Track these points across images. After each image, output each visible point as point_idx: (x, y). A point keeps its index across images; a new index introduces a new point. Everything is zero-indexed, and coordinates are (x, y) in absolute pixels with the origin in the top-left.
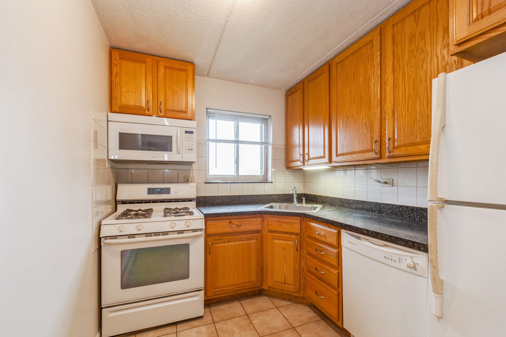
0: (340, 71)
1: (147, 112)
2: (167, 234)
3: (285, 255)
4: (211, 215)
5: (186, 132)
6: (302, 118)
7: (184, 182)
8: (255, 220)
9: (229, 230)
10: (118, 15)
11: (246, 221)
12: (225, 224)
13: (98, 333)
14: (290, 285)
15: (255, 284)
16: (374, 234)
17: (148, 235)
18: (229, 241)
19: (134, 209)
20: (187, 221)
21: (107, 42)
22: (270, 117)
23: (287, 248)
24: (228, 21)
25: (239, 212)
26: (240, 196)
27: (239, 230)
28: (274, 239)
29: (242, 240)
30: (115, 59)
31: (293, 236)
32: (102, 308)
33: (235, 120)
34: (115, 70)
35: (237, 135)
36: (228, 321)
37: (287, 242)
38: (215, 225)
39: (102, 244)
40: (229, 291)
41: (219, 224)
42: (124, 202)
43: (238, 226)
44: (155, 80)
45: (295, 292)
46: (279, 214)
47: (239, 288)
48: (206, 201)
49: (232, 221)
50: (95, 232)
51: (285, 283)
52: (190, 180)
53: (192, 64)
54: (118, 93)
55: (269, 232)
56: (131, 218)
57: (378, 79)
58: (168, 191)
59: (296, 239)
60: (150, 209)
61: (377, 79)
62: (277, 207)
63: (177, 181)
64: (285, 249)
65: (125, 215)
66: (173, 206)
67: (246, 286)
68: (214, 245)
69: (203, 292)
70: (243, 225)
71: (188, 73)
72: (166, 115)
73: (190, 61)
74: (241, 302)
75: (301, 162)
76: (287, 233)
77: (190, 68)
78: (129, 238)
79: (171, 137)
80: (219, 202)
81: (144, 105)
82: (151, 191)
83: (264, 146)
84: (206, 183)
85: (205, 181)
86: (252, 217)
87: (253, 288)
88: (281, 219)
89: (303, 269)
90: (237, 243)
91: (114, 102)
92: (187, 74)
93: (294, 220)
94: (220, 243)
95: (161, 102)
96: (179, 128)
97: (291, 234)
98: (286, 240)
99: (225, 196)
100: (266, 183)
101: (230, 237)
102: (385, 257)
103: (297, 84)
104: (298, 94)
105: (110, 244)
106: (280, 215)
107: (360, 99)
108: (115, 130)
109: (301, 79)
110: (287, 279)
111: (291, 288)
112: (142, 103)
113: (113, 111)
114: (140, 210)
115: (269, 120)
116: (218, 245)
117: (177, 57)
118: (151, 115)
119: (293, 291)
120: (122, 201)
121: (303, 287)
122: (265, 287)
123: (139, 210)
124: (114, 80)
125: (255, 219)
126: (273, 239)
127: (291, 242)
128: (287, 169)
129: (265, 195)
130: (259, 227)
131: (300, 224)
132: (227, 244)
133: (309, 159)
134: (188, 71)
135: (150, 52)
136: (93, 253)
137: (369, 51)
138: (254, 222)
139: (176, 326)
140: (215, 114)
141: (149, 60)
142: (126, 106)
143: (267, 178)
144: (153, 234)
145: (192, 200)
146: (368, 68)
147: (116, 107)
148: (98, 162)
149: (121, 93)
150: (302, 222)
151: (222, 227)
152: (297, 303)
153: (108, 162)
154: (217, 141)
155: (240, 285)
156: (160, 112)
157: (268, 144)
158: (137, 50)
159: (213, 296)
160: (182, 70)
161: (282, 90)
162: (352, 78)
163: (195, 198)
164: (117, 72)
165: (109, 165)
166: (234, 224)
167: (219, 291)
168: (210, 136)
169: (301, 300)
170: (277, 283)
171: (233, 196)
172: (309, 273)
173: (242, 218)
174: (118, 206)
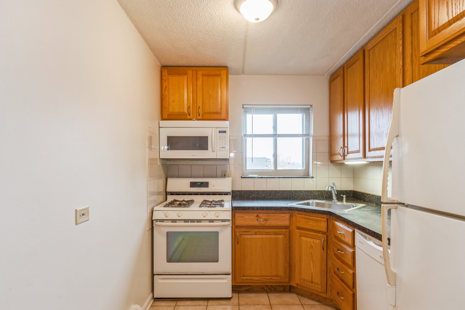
0: (371, 58)
1: (188, 117)
2: (201, 222)
3: (312, 253)
4: (239, 208)
5: (220, 132)
6: (342, 107)
7: (222, 177)
8: (282, 216)
9: (256, 223)
10: (164, 47)
11: (273, 216)
12: (252, 217)
13: (152, 293)
14: (317, 285)
15: (282, 278)
16: (373, 233)
17: (186, 221)
18: (256, 234)
19: (179, 200)
20: (217, 212)
21: (159, 63)
22: (311, 106)
23: (313, 246)
24: (247, 35)
25: (266, 207)
26: (276, 191)
27: (266, 224)
28: (302, 236)
29: (269, 234)
30: (164, 76)
31: (320, 235)
32: (154, 275)
33: (273, 113)
34: (165, 84)
35: (275, 128)
36: (252, 306)
37: (313, 240)
38: (243, 218)
39: (154, 226)
40: (257, 281)
41: (247, 217)
42: (172, 194)
43: (266, 220)
44: (195, 88)
45: (322, 292)
46: (306, 210)
47: (266, 280)
48: (242, 195)
49: (259, 215)
50: (149, 215)
51: (312, 282)
52: (227, 175)
53: (226, 67)
54: (166, 104)
55: (297, 229)
56: (175, 207)
57: (401, 70)
58: (206, 185)
59: (323, 238)
60: (192, 200)
61: (399, 70)
62: (313, 204)
63: (215, 176)
64: (312, 247)
65: (172, 204)
66: (210, 198)
67: (274, 280)
68: (242, 236)
69: (230, 276)
70: (270, 219)
71: (222, 77)
72: (203, 118)
73: (224, 66)
74: (268, 294)
75: (342, 156)
76: (314, 231)
77: (224, 72)
78: (172, 222)
79: (207, 137)
80: (255, 197)
81: (186, 111)
82: (193, 185)
83: (305, 138)
84: (242, 177)
85: (241, 176)
86: (279, 212)
87: (281, 283)
88: (309, 216)
89: (330, 270)
90: (264, 236)
91: (164, 111)
92: (221, 79)
93: (321, 218)
94: (248, 234)
95: (199, 107)
96: (214, 129)
97: (318, 232)
98: (313, 238)
99: (261, 191)
100: (307, 177)
101: (257, 230)
102: (381, 257)
103: (339, 69)
104: (339, 80)
105: (159, 226)
106: (306, 212)
107: (387, 90)
108: (165, 134)
109: (342, 63)
110: (314, 278)
111: (318, 287)
112: (184, 109)
113: (163, 118)
114: (184, 201)
115: (310, 110)
116: (246, 236)
117: (212, 65)
118: (192, 118)
119: (320, 290)
120: (171, 193)
121: (330, 288)
122: (293, 284)
123: (182, 201)
124: (164, 94)
125: (282, 214)
126: (300, 236)
127: (317, 240)
128: (331, 163)
129: (304, 191)
130: (287, 223)
131: (326, 223)
132: (254, 236)
133: (348, 153)
134: (222, 75)
135: (191, 65)
136: (148, 231)
137: (393, 39)
138: (281, 217)
139: (207, 301)
140: (252, 109)
141: (190, 72)
142: (173, 113)
143: (308, 172)
144: (190, 221)
145: (228, 193)
146: (393, 58)
147: (165, 115)
148: (152, 161)
149: (169, 103)
150: (329, 220)
151: (250, 219)
152: (326, 305)
153: (160, 160)
154: (253, 136)
155: (267, 277)
156: (198, 116)
157: (309, 136)
158: (180, 65)
159: (241, 283)
160: (217, 75)
161: (325, 75)
162: (381, 67)
163: (231, 192)
164: (166, 86)
165: (160, 162)
166: (261, 218)
167: (246, 279)
168: (247, 131)
169: (330, 302)
170: (305, 281)
171: (269, 191)
172: (334, 274)
173: (269, 212)
174: (168, 196)
